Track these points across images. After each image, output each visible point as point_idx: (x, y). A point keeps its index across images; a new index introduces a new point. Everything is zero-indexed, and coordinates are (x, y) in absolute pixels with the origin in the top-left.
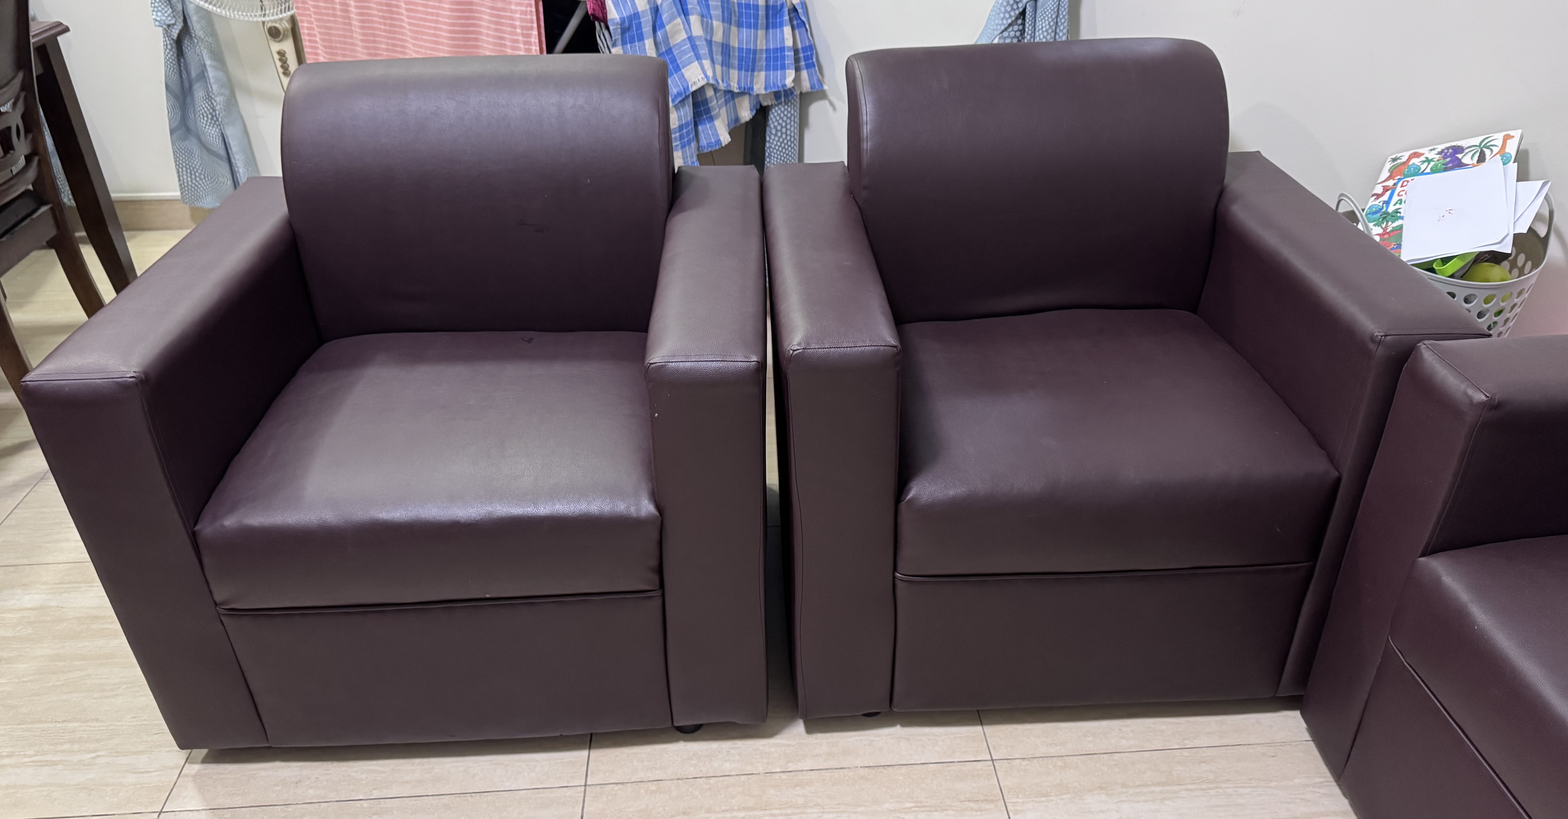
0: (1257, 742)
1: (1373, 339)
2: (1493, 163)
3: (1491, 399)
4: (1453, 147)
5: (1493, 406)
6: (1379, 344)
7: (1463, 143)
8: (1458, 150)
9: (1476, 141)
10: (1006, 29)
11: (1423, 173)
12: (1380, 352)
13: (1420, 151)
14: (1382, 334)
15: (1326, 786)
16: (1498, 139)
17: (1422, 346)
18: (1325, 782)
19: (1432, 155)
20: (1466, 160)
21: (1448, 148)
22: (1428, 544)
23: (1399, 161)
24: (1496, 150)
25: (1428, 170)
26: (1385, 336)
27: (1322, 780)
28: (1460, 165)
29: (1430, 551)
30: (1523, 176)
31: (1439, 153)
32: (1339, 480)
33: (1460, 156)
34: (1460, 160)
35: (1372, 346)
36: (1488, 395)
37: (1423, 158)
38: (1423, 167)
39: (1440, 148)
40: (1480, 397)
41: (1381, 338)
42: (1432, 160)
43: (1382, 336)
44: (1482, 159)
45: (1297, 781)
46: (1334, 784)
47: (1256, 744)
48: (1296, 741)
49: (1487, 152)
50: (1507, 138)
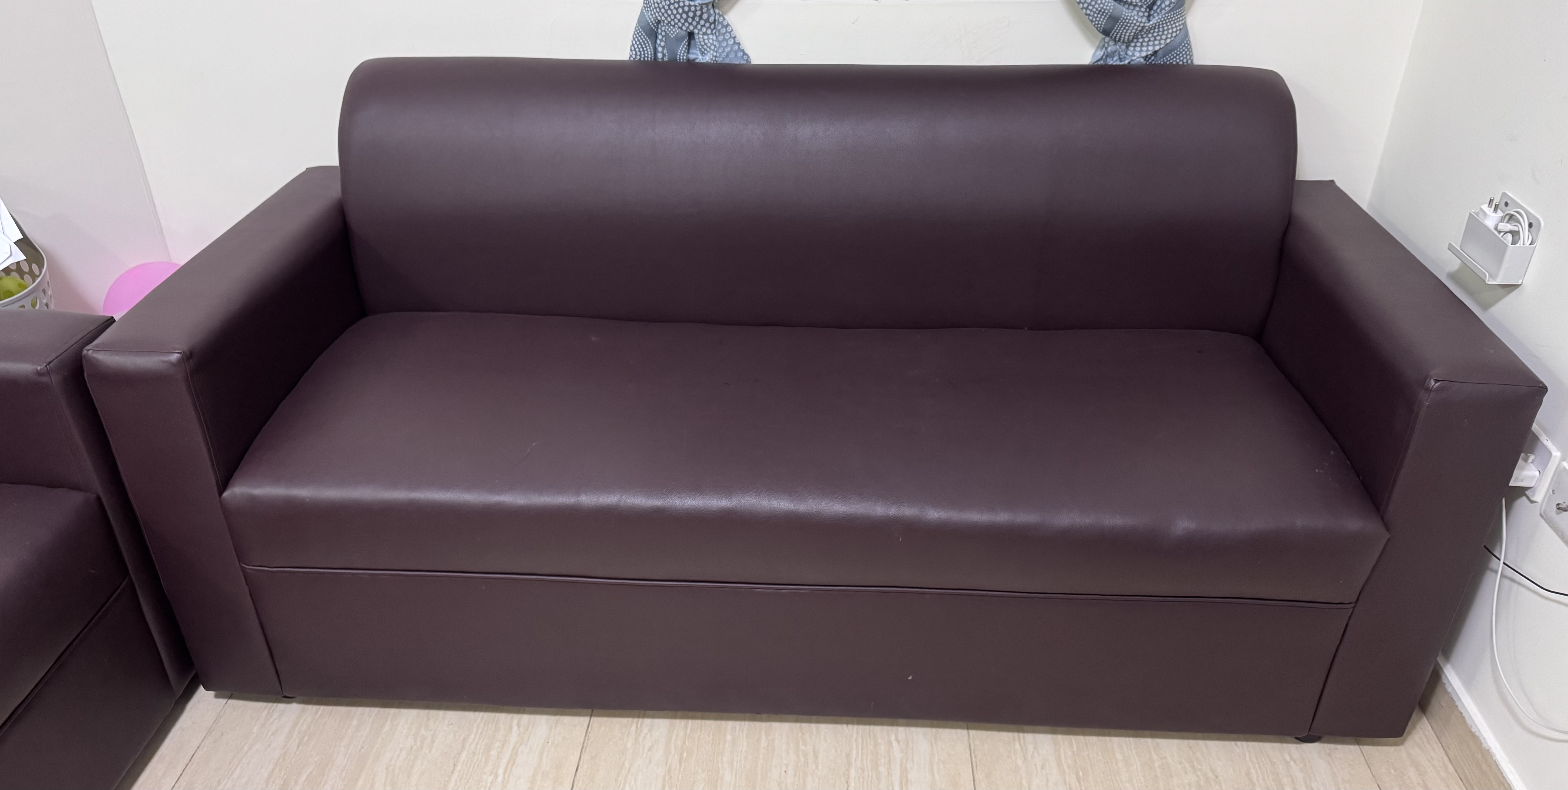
0: (201, 741)
1: (39, 374)
3: (184, 352)
5: (188, 356)
6: (49, 375)
12: (55, 380)
14: (45, 365)
15: (273, 711)
17: (89, 352)
18: (269, 710)
22: (217, 483)
26: (49, 364)
27: (266, 712)
29: (224, 484)
32: (99, 499)
35: (45, 379)
36: (180, 351)
40: (175, 357)
41: (47, 368)
43: (46, 366)
45: (255, 729)
46: (275, 705)
47: (202, 742)
48: (221, 711)
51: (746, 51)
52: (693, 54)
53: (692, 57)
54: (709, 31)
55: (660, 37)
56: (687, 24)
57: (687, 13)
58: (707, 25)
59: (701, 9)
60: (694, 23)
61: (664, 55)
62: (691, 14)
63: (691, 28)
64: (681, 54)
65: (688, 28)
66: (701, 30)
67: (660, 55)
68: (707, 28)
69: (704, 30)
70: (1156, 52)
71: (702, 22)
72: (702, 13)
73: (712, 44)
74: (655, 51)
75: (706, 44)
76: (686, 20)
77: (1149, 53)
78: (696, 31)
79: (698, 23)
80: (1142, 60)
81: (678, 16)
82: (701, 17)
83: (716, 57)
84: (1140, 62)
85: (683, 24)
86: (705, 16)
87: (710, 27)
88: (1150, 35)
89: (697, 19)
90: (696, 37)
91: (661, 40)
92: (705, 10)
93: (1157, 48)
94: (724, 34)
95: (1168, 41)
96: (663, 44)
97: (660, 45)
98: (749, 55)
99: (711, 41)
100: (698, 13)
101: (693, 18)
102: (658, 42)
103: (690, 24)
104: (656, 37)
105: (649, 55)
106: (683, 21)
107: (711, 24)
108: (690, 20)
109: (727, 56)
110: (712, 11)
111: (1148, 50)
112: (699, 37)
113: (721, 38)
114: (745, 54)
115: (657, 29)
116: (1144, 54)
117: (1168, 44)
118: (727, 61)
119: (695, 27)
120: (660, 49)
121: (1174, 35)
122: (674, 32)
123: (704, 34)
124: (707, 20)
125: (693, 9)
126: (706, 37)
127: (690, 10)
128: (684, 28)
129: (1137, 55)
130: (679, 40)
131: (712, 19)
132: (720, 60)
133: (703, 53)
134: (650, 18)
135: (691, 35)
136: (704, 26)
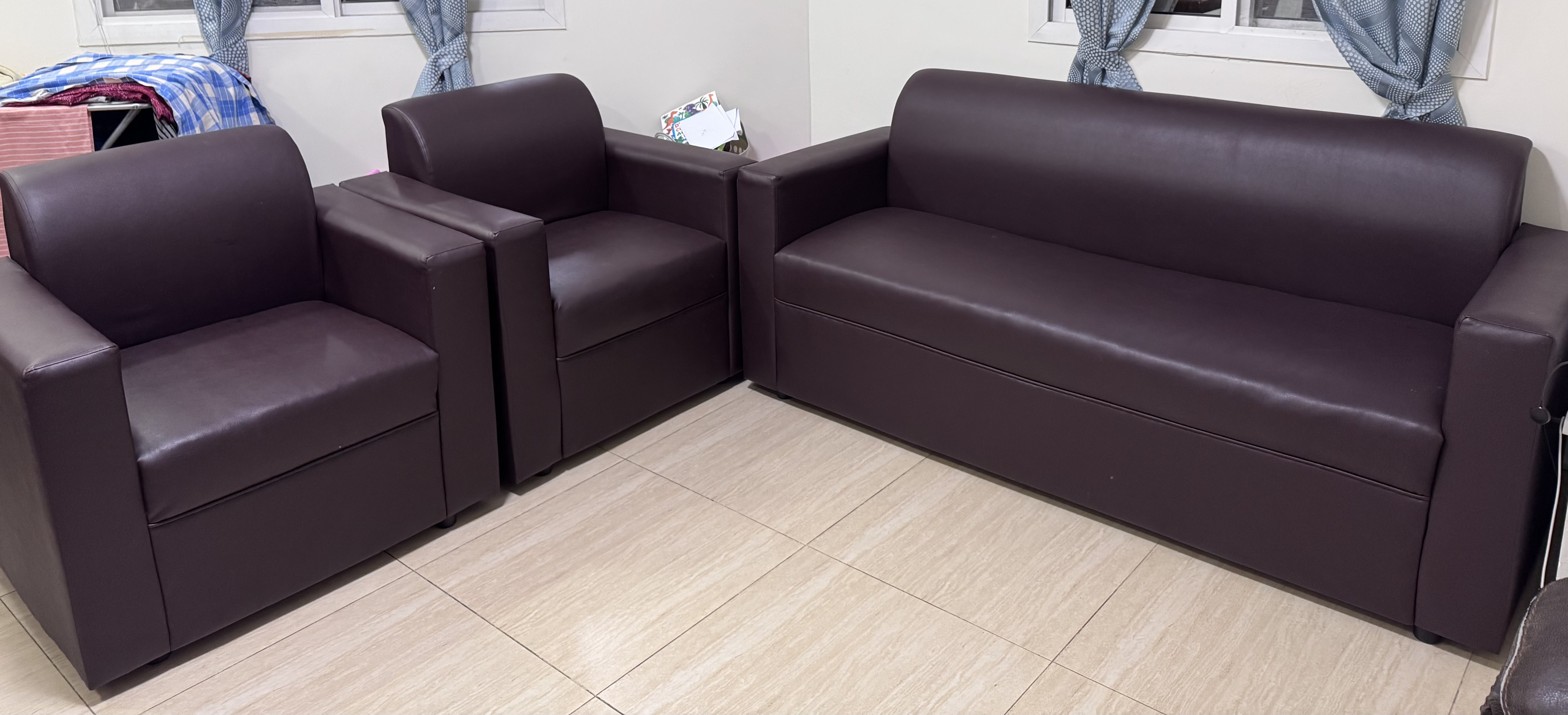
1: (720, 176)
2: (711, 108)
3: (777, 176)
4: (689, 105)
6: (724, 177)
7: (693, 102)
8: (692, 106)
9: (698, 100)
10: (434, 87)
11: (682, 119)
12: (725, 180)
13: (675, 110)
14: (723, 171)
16: (707, 97)
19: (681, 111)
20: (698, 109)
21: (687, 106)
23: (667, 118)
24: (709, 102)
25: (684, 117)
28: (696, 112)
30: (726, 109)
31: (685, 109)
32: (726, 245)
33: (694, 108)
34: (695, 110)
35: (722, 179)
37: (678, 113)
38: (681, 116)
39: (683, 107)
41: (723, 174)
42: (683, 113)
44: (705, 107)
49: (705, 103)
50: (710, 96)
51: (1139, 84)
52: (1105, 82)
53: (1104, 84)
54: (1115, 69)
55: (1086, 70)
56: (1100, 63)
57: (1100, 56)
58: (1114, 65)
59: (1109, 55)
60: (1105, 63)
61: (1087, 82)
62: (1103, 57)
63: (1103, 66)
64: (1097, 81)
65: (1101, 66)
66: (1109, 68)
67: (1085, 82)
68: (1114, 67)
69: (1112, 68)
70: (1429, 114)
71: (1110, 63)
72: (1110, 58)
73: (1116, 77)
74: (1082, 79)
75: (1112, 77)
76: (1100, 61)
77: (1423, 114)
78: (1106, 68)
79: (1108, 63)
80: (1418, 119)
81: (1095, 58)
82: (1109, 60)
83: (1118, 85)
84: (1416, 120)
85: (1098, 63)
86: (1112, 59)
87: (1115, 67)
88: (1421, 101)
89: (1107, 61)
90: (1107, 71)
91: (1086, 72)
92: (1112, 56)
93: (1428, 111)
94: (1124, 72)
95: (1437, 107)
96: (1087, 74)
97: (1085, 75)
98: (1142, 87)
99: (1116, 75)
100: (1108, 57)
101: (1104, 60)
102: (1084, 73)
103: (1103, 63)
104: (1084, 70)
105: (1079, 80)
106: (1098, 61)
107: (1116, 65)
108: (1102, 61)
109: (1126, 85)
110: (1117, 57)
111: (1421, 112)
112: (1108, 72)
113: (1122, 74)
114: (1138, 86)
115: (1084, 65)
116: (1419, 115)
117: (1437, 109)
118: (1126, 88)
119: (1106, 66)
120: (1085, 78)
121: (1441, 103)
122: (1093, 67)
123: (1112, 70)
124: (1113, 62)
125: (1104, 54)
126: (1113, 72)
127: (1102, 55)
128: (1099, 66)
129: (1414, 114)
130: (1096, 72)
131: (1117, 62)
132: (1120, 87)
133: (1111, 83)
134: (1080, 58)
135: (1104, 71)
136: (1111, 65)
